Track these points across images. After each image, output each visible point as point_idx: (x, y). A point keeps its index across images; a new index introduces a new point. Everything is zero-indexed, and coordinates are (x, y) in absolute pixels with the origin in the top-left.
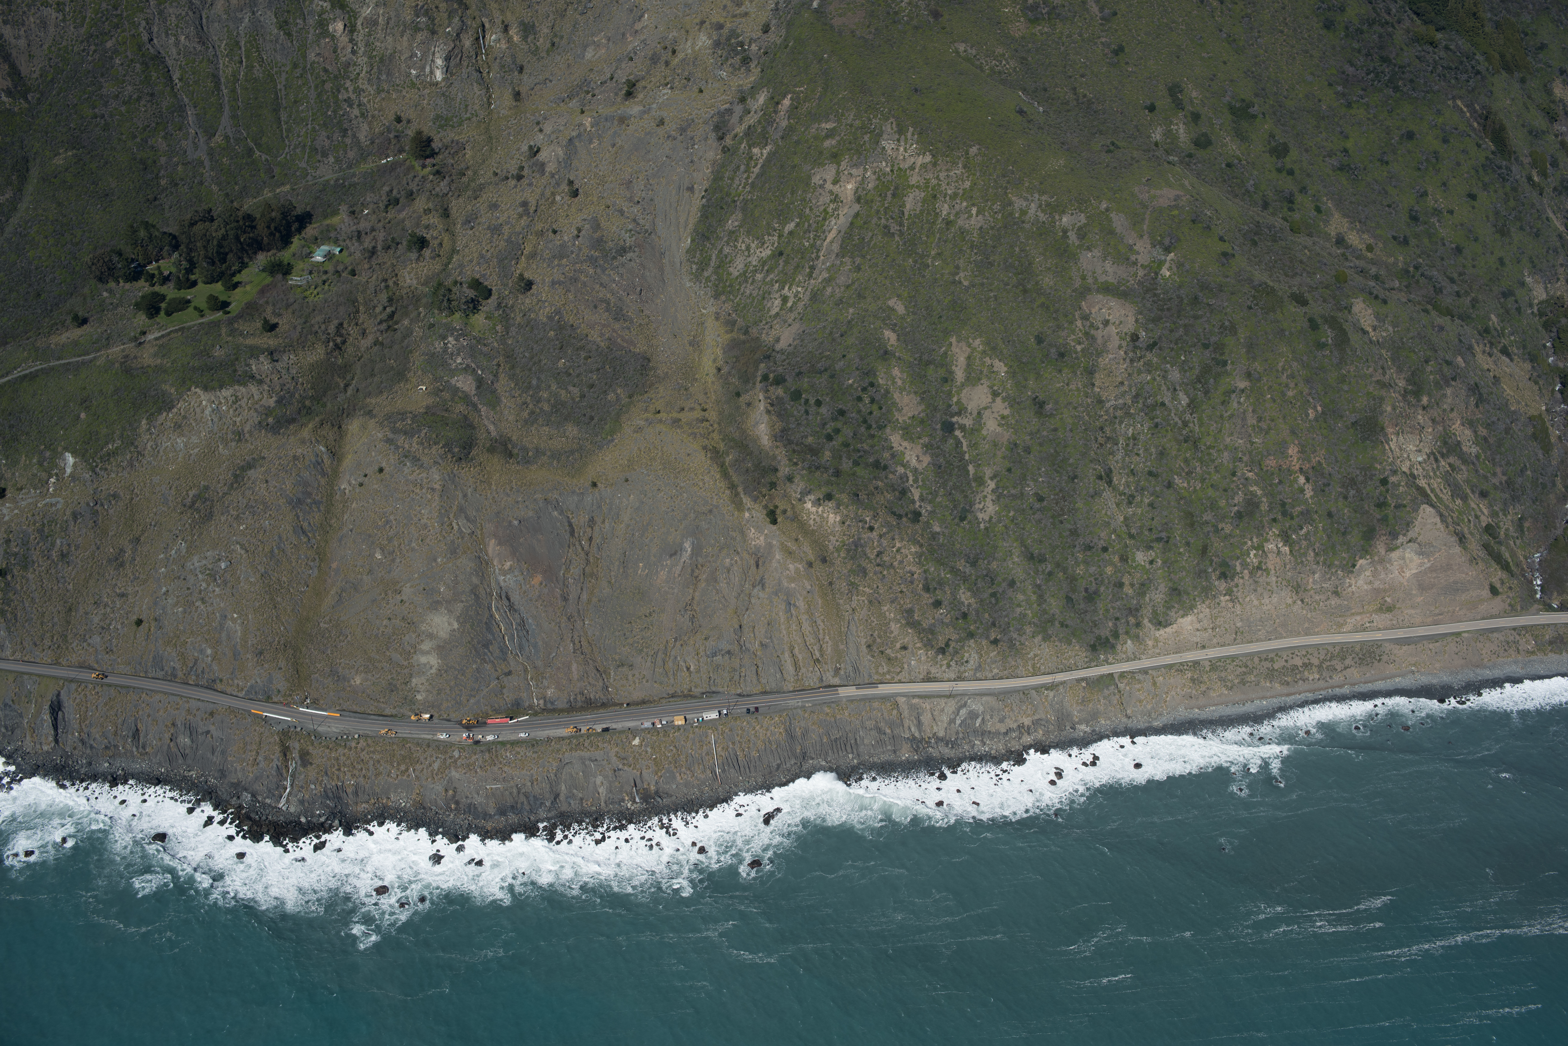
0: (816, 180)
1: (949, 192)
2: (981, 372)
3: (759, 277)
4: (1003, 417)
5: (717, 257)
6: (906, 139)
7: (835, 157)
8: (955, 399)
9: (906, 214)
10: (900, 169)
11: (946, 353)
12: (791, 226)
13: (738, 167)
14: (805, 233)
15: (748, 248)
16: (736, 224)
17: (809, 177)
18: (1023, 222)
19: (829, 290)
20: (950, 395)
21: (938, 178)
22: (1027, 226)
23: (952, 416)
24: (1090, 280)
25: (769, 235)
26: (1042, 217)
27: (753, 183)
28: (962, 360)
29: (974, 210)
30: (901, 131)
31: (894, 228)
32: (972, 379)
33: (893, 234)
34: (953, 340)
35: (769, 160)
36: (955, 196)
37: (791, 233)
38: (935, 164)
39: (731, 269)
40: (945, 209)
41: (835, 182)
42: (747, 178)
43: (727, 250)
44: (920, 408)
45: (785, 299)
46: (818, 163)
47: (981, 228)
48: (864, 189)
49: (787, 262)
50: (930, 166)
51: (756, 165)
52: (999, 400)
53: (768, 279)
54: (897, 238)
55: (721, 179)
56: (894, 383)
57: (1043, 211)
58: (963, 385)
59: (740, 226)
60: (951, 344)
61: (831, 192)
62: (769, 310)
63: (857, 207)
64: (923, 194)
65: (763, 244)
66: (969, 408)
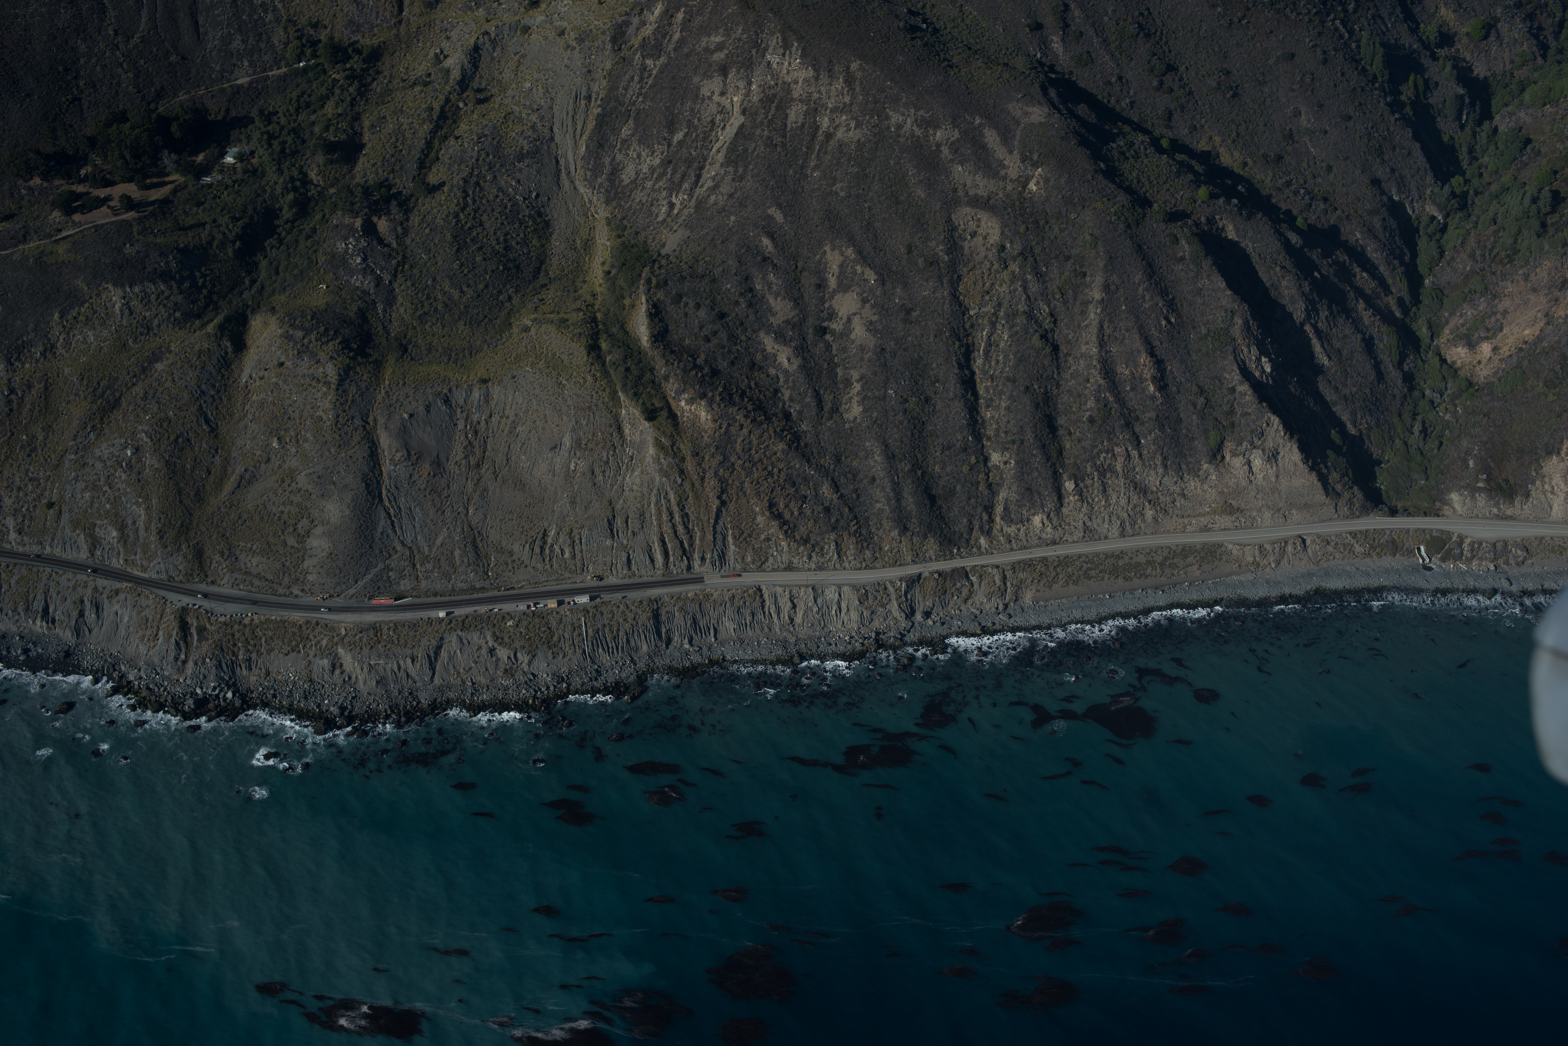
0: (705, 91)
1: (830, 105)
2: (853, 280)
3: (649, 184)
4: (871, 323)
5: (611, 164)
6: (791, 53)
7: (724, 71)
8: (827, 305)
9: (789, 126)
10: (784, 83)
11: (820, 262)
12: (679, 136)
13: (633, 77)
14: (693, 142)
15: (639, 156)
16: (629, 132)
17: (698, 89)
18: (899, 136)
19: (713, 198)
20: (822, 300)
21: (819, 92)
22: (902, 140)
23: (824, 320)
24: (961, 193)
25: (659, 143)
26: (918, 132)
27: (646, 93)
28: (835, 268)
29: (853, 125)
30: (786, 46)
31: (778, 140)
32: (844, 287)
33: (776, 145)
34: (827, 248)
35: (661, 72)
36: (834, 110)
37: (680, 143)
38: (817, 79)
39: (623, 176)
40: (825, 122)
41: (722, 94)
42: (641, 88)
43: (619, 157)
44: (793, 314)
45: (672, 206)
46: (707, 76)
47: (859, 140)
48: (749, 101)
49: (674, 171)
50: (813, 80)
51: (650, 75)
52: (867, 306)
53: (657, 187)
54: (779, 149)
55: (617, 88)
56: (770, 288)
57: (918, 126)
58: (834, 291)
59: (633, 135)
60: (825, 252)
61: (719, 104)
62: (657, 216)
63: (742, 119)
64: (805, 108)
65: (653, 152)
66: (840, 314)
